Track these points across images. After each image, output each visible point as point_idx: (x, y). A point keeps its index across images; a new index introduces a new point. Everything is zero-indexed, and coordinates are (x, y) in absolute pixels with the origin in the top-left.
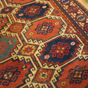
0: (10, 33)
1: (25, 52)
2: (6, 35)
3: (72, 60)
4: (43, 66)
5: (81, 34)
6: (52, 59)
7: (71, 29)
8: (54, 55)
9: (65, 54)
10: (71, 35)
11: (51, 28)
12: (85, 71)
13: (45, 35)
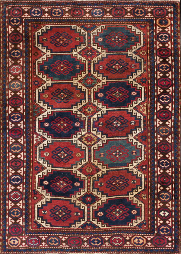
0: (98, 166)
1: (94, 138)
2: (102, 166)
3: (59, 110)
4: (85, 118)
5: (31, 130)
6: (75, 120)
7: (36, 140)
8: (71, 123)
9: (61, 119)
10: (41, 134)
11: (55, 152)
12: (55, 95)
13: (66, 147)
